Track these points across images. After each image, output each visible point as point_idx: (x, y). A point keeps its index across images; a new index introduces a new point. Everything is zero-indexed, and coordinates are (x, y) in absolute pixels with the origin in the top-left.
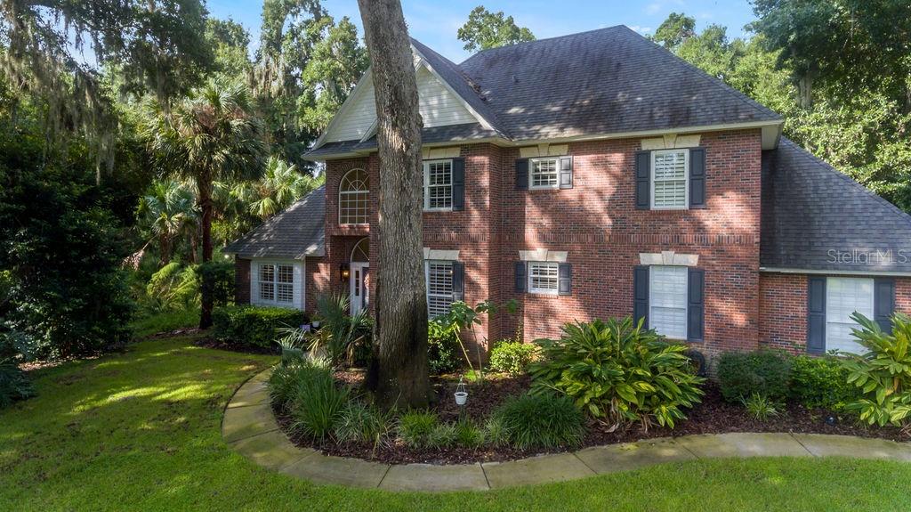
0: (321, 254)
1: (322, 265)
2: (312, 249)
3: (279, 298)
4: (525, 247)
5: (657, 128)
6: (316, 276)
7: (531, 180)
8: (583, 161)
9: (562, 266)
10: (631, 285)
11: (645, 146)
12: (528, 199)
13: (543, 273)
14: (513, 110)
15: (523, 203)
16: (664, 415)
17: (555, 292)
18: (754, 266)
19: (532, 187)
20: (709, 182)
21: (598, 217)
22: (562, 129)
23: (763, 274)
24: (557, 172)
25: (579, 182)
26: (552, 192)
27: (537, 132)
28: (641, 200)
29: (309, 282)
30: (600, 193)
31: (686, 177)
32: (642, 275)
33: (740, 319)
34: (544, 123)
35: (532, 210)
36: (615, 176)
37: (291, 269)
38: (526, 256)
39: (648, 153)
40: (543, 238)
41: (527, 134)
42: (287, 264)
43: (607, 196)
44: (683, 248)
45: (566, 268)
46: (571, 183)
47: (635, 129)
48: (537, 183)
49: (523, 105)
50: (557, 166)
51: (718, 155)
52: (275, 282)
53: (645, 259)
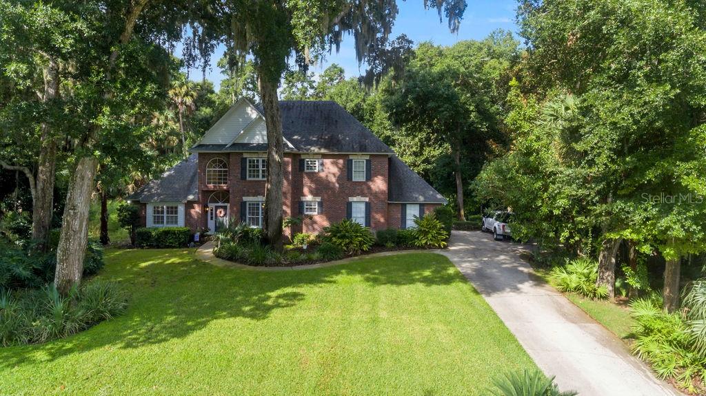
0: (197, 200)
1: (196, 205)
2: (191, 197)
3: (168, 223)
4: (304, 195)
5: (355, 152)
6: (193, 211)
7: (306, 168)
8: (328, 162)
9: (319, 203)
10: (346, 209)
11: (351, 158)
12: (305, 176)
13: (310, 206)
14: (296, 137)
15: (302, 177)
16: (365, 248)
17: (316, 213)
18: (386, 201)
19: (306, 171)
20: (372, 172)
21: (333, 183)
22: (320, 149)
23: (389, 204)
24: (317, 165)
25: (326, 170)
26: (315, 173)
27: (309, 149)
28: (349, 177)
29: (188, 214)
30: (334, 174)
31: (365, 170)
32: (349, 205)
33: (382, 220)
34: (312, 145)
35: (306, 180)
36: (340, 168)
37: (176, 208)
38: (303, 199)
39: (352, 160)
40: (311, 192)
41: (305, 149)
42: (174, 205)
43: (337, 175)
44: (363, 195)
45: (321, 204)
46: (322, 170)
47: (348, 151)
48: (307, 169)
49: (299, 135)
50: (317, 163)
51: (375, 163)
52: (165, 215)
53: (351, 199)
